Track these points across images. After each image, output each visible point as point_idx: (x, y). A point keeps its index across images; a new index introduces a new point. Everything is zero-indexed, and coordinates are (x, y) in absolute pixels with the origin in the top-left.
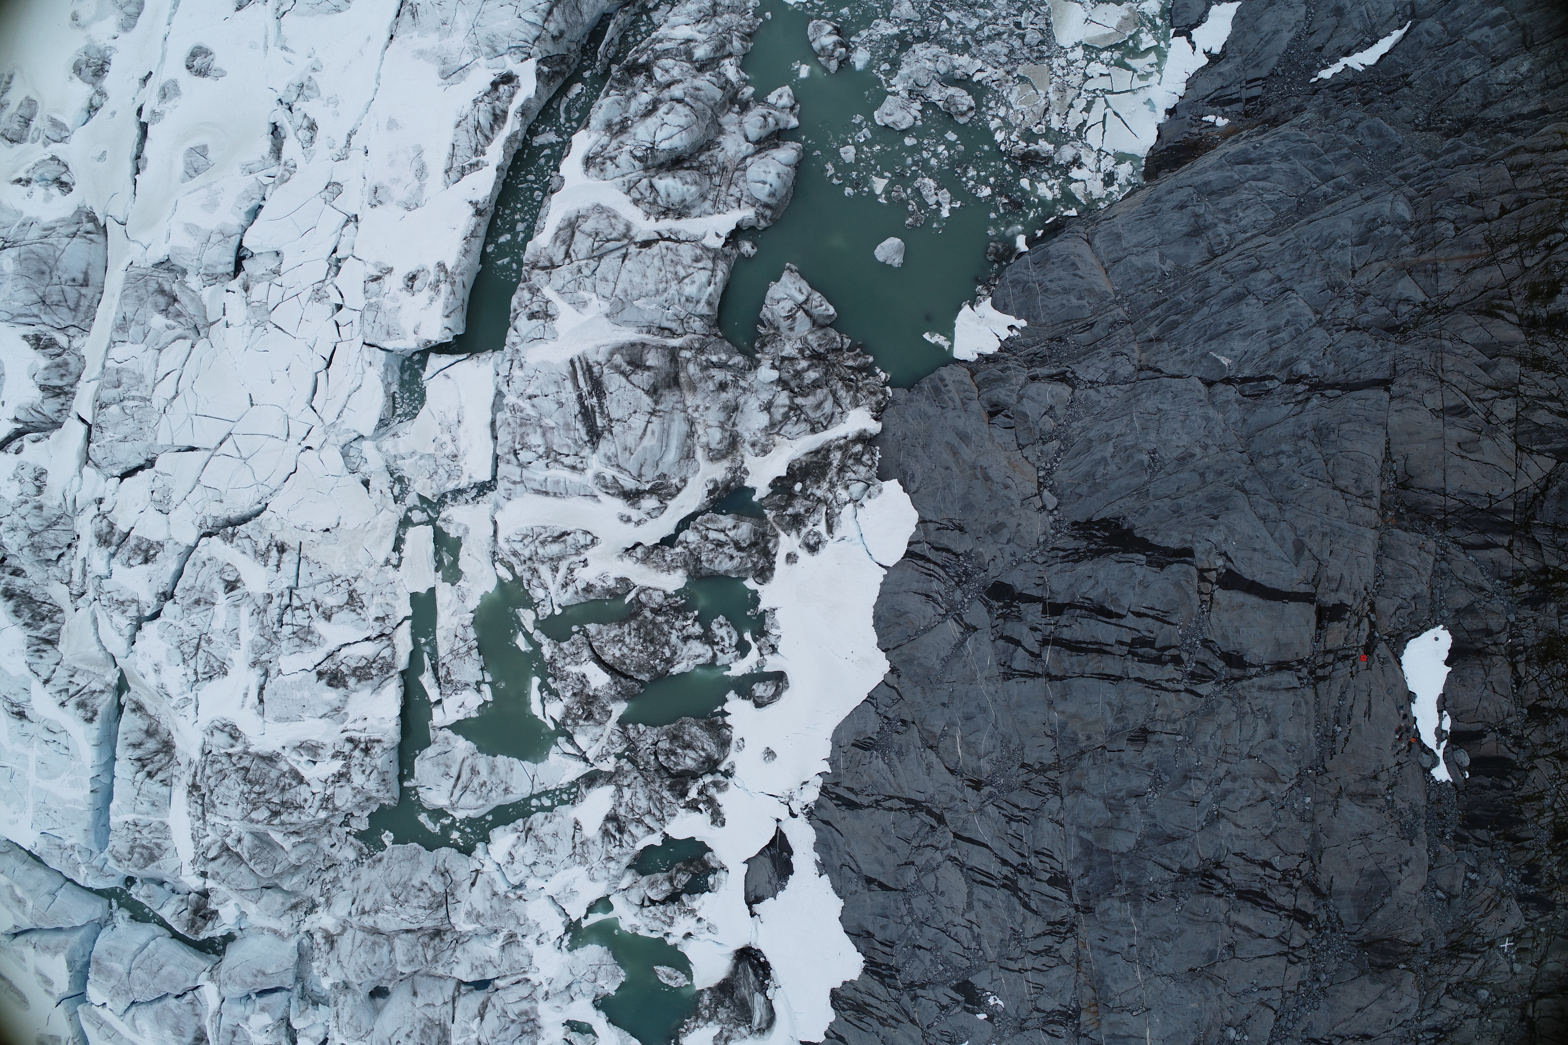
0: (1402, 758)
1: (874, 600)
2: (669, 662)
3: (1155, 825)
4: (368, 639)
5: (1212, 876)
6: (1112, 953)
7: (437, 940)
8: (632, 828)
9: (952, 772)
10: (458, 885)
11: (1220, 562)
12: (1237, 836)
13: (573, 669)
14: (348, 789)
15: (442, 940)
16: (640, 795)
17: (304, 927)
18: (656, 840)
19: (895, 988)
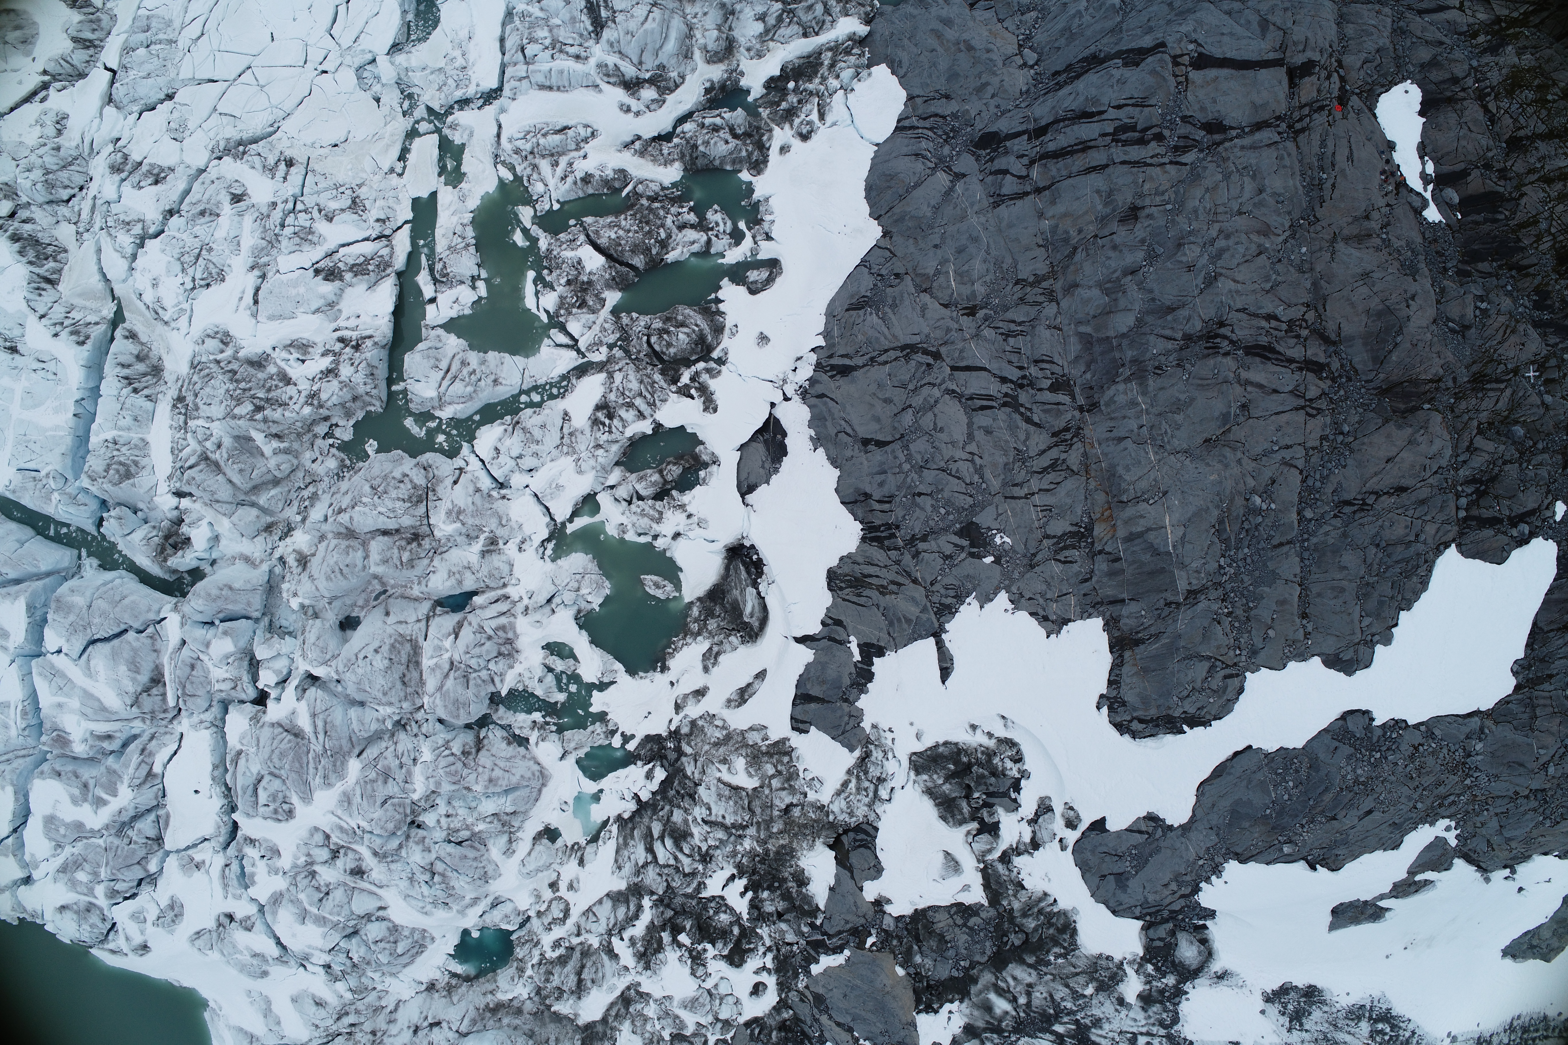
0: (1391, 199)
1: (865, 174)
2: (664, 245)
3: (1153, 300)
4: (367, 239)
5: (1217, 336)
6: (1121, 439)
7: (414, 544)
8: (622, 413)
9: (946, 306)
10: (440, 481)
11: (1191, 47)
12: (1237, 292)
13: (568, 254)
14: (335, 383)
15: (420, 545)
16: (632, 376)
17: (277, 555)
18: (646, 427)
19: (895, 549)
